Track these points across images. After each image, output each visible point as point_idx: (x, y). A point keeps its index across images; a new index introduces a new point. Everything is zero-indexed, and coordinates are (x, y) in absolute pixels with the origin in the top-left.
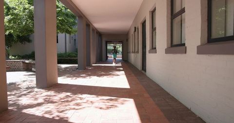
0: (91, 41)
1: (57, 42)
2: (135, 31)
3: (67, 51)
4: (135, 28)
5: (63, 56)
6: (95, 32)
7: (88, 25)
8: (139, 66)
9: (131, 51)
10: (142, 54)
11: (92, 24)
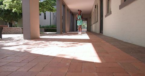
0: (66, 16)
1: (45, 18)
2: (95, 8)
3: (52, 24)
4: (95, 6)
5: (49, 27)
6: (69, 12)
7: (64, 5)
8: (98, 31)
9: (93, 23)
10: (100, 22)
11: (66, 5)
